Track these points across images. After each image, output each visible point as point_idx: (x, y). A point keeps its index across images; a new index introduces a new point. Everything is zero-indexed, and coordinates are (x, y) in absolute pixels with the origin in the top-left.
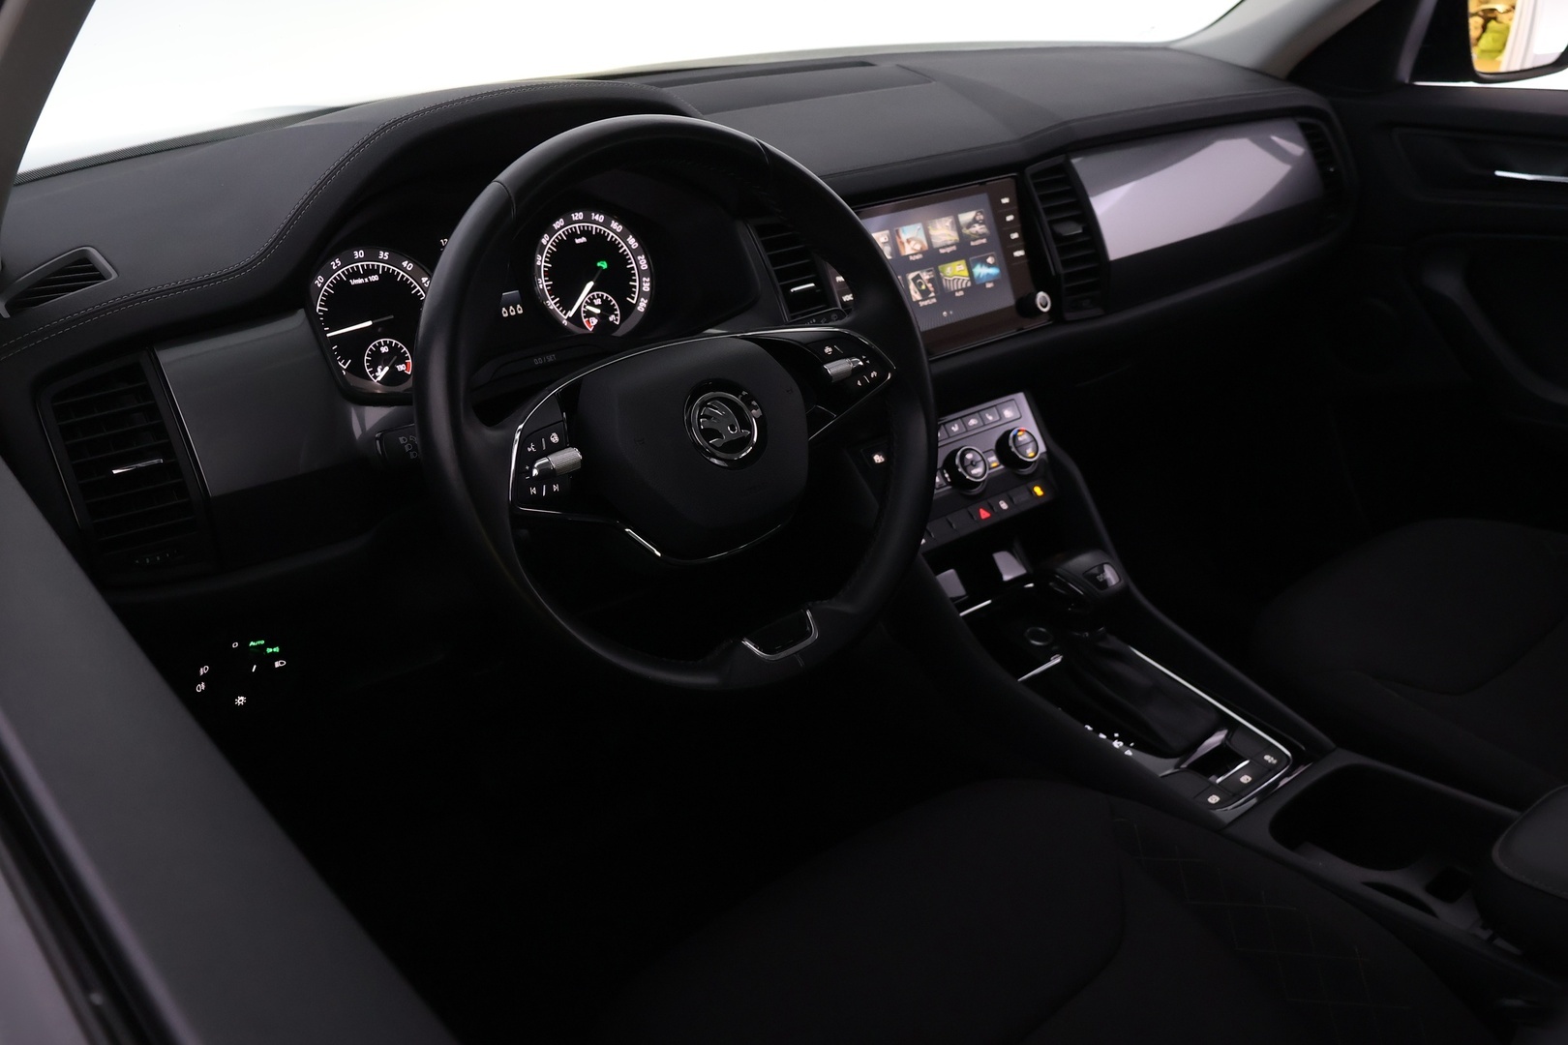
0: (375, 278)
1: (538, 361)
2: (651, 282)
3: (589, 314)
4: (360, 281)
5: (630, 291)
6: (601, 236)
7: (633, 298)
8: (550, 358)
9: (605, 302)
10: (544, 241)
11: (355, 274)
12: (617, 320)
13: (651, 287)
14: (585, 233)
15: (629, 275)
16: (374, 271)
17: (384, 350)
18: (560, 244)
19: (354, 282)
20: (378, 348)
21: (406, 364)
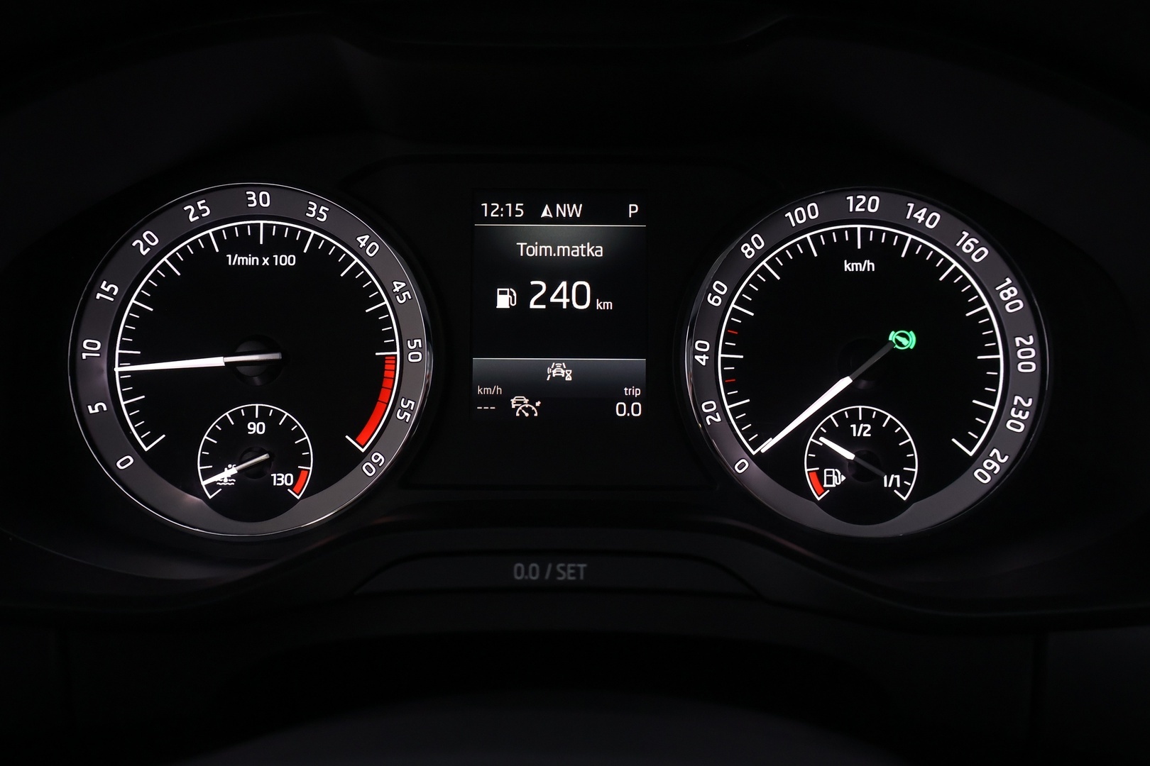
0: (288, 260)
1: (525, 572)
2: (1037, 412)
3: (826, 459)
4: (250, 261)
5: (968, 422)
6: (923, 266)
7: (970, 443)
8: (567, 572)
9: (884, 436)
10: (747, 251)
11: (245, 243)
12: (904, 489)
13: (1032, 425)
14: (879, 250)
15: (980, 380)
16: (289, 244)
17: (255, 428)
18: (796, 266)
19: (235, 260)
20: (242, 421)
21: (297, 475)
